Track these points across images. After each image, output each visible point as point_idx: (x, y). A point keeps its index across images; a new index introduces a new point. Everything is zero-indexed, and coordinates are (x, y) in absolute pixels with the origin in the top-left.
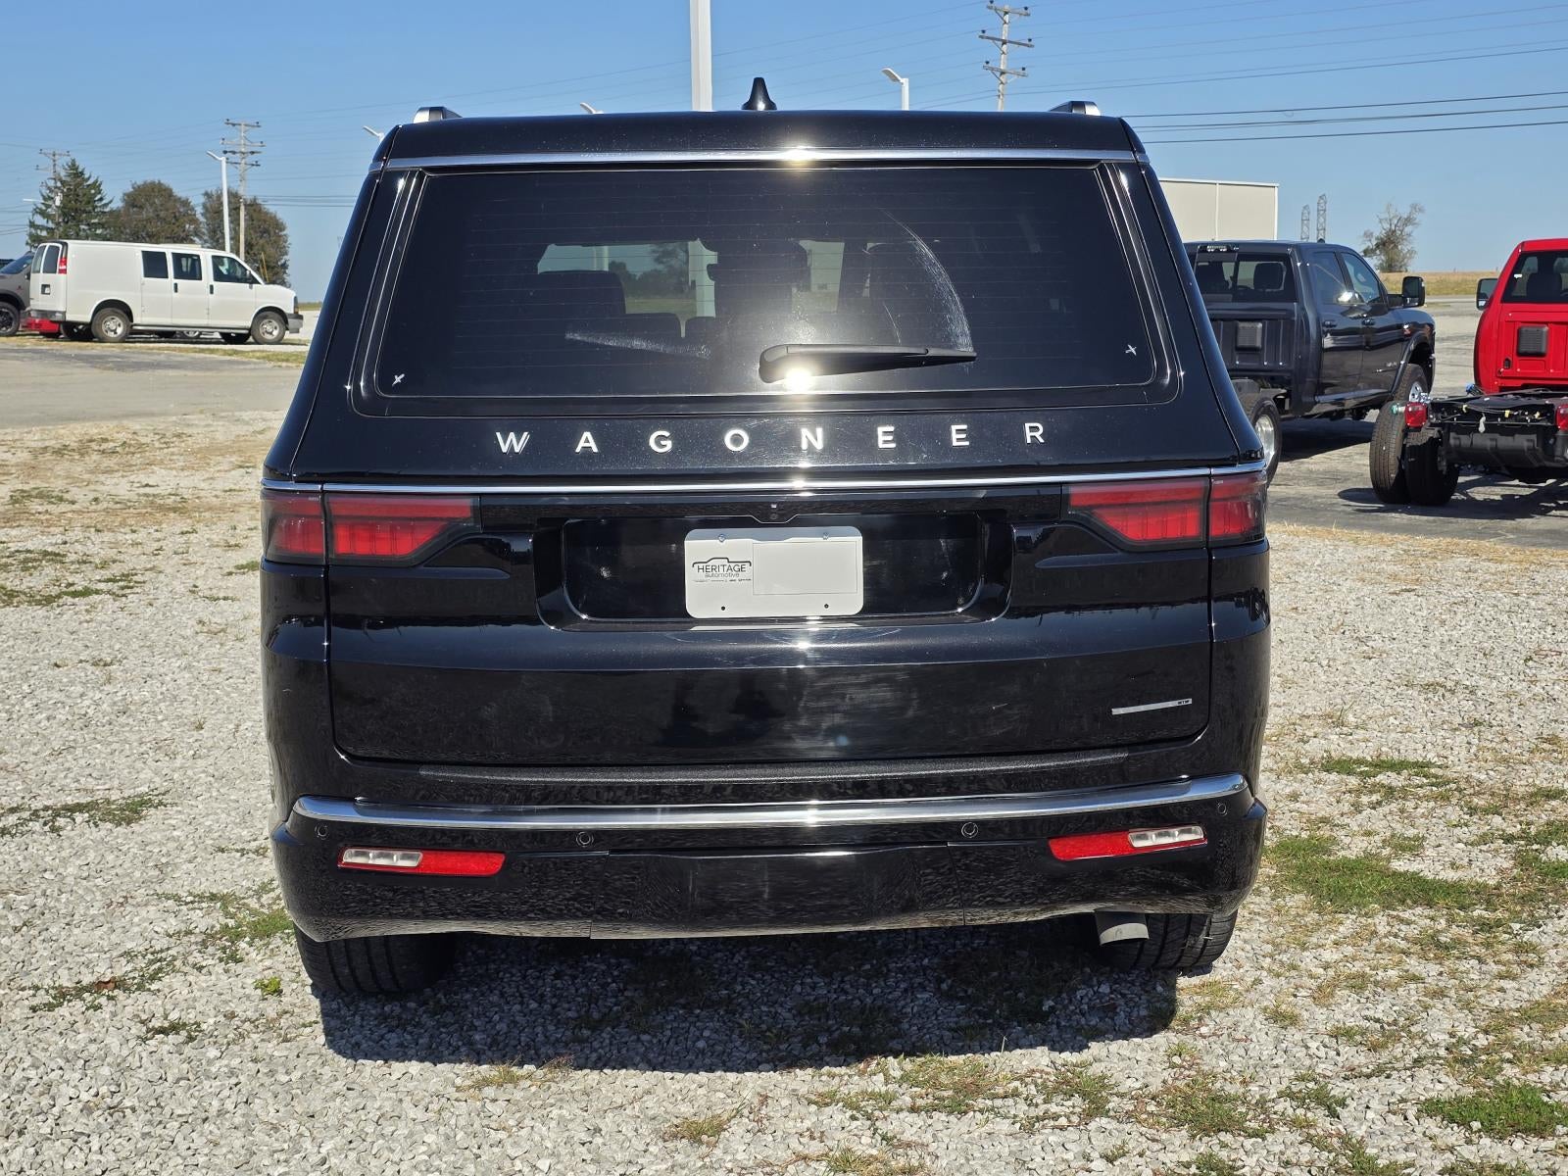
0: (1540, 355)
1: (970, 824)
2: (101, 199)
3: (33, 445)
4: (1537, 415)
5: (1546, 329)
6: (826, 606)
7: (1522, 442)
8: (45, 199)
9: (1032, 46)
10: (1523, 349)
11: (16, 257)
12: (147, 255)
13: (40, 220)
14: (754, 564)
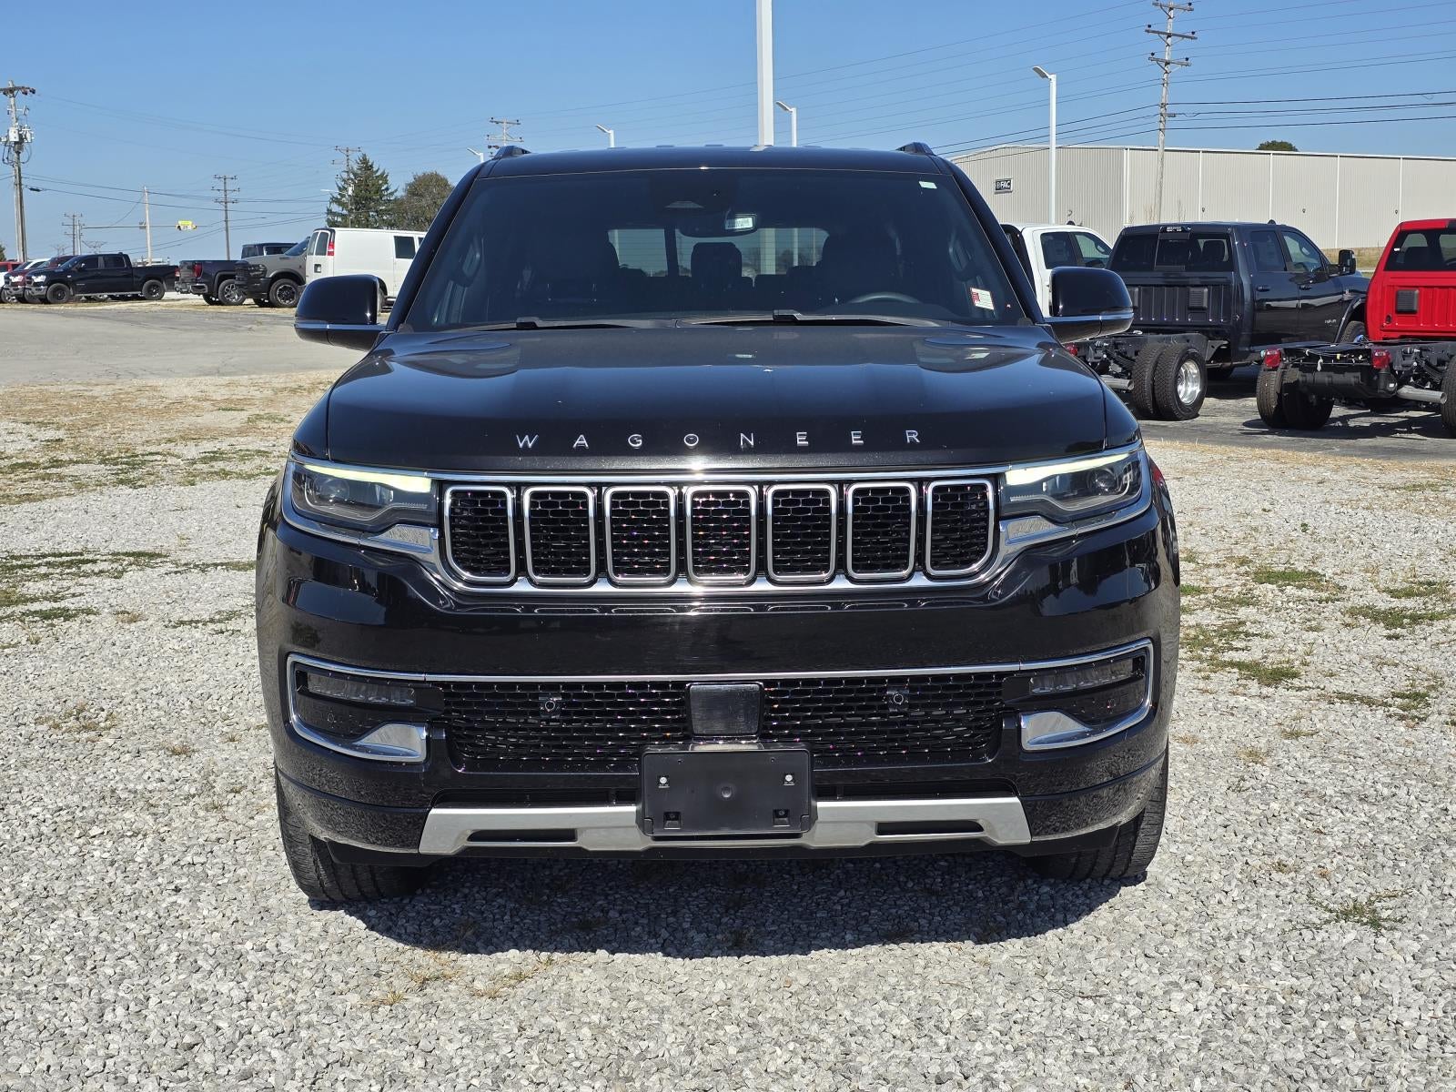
0: (1413, 312)
2: (387, 189)
3: (277, 386)
4: (1360, 357)
5: (1417, 292)
7: (1351, 378)
8: (340, 189)
9: (1195, 38)
10: (1400, 308)
11: (300, 241)
12: (398, 239)
13: (336, 208)
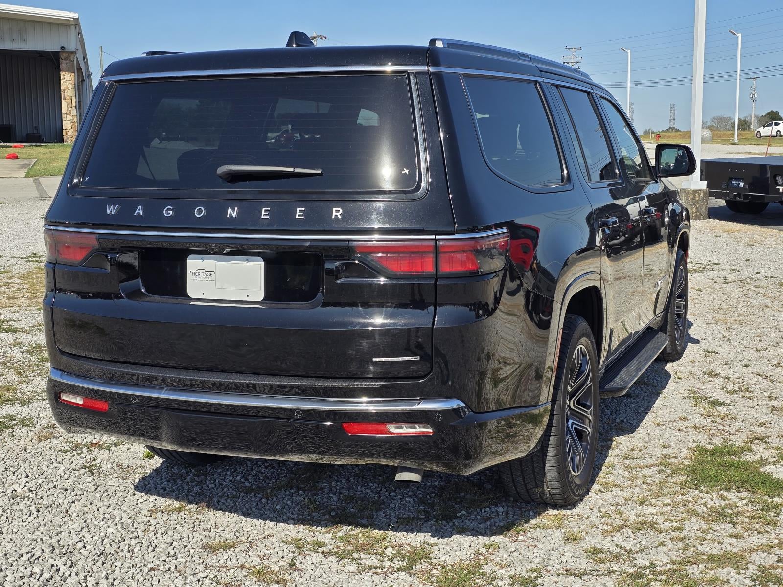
1: (299, 411)
6: (248, 296)
14: (216, 273)
